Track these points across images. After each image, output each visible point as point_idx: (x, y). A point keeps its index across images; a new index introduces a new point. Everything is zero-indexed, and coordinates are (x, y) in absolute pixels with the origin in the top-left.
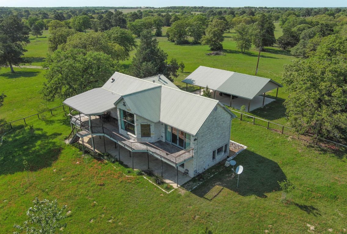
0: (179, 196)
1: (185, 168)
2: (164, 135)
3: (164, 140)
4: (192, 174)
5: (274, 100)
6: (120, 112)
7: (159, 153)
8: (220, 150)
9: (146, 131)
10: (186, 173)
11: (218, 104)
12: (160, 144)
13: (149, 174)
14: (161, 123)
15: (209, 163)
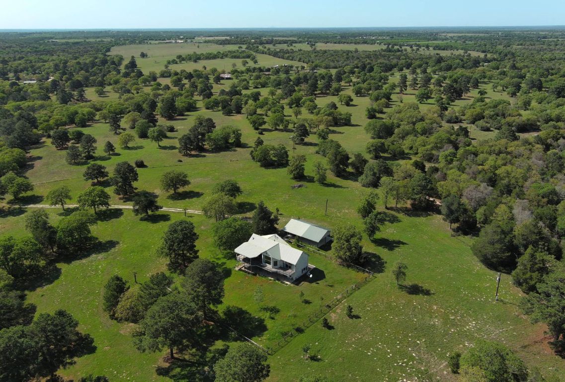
2: (282, 265)
6: (263, 256)
7: (281, 272)
8: (304, 269)
9: (275, 263)
10: (292, 279)
11: (303, 252)
12: (281, 268)
13: (278, 280)
14: (281, 260)
15: (300, 274)
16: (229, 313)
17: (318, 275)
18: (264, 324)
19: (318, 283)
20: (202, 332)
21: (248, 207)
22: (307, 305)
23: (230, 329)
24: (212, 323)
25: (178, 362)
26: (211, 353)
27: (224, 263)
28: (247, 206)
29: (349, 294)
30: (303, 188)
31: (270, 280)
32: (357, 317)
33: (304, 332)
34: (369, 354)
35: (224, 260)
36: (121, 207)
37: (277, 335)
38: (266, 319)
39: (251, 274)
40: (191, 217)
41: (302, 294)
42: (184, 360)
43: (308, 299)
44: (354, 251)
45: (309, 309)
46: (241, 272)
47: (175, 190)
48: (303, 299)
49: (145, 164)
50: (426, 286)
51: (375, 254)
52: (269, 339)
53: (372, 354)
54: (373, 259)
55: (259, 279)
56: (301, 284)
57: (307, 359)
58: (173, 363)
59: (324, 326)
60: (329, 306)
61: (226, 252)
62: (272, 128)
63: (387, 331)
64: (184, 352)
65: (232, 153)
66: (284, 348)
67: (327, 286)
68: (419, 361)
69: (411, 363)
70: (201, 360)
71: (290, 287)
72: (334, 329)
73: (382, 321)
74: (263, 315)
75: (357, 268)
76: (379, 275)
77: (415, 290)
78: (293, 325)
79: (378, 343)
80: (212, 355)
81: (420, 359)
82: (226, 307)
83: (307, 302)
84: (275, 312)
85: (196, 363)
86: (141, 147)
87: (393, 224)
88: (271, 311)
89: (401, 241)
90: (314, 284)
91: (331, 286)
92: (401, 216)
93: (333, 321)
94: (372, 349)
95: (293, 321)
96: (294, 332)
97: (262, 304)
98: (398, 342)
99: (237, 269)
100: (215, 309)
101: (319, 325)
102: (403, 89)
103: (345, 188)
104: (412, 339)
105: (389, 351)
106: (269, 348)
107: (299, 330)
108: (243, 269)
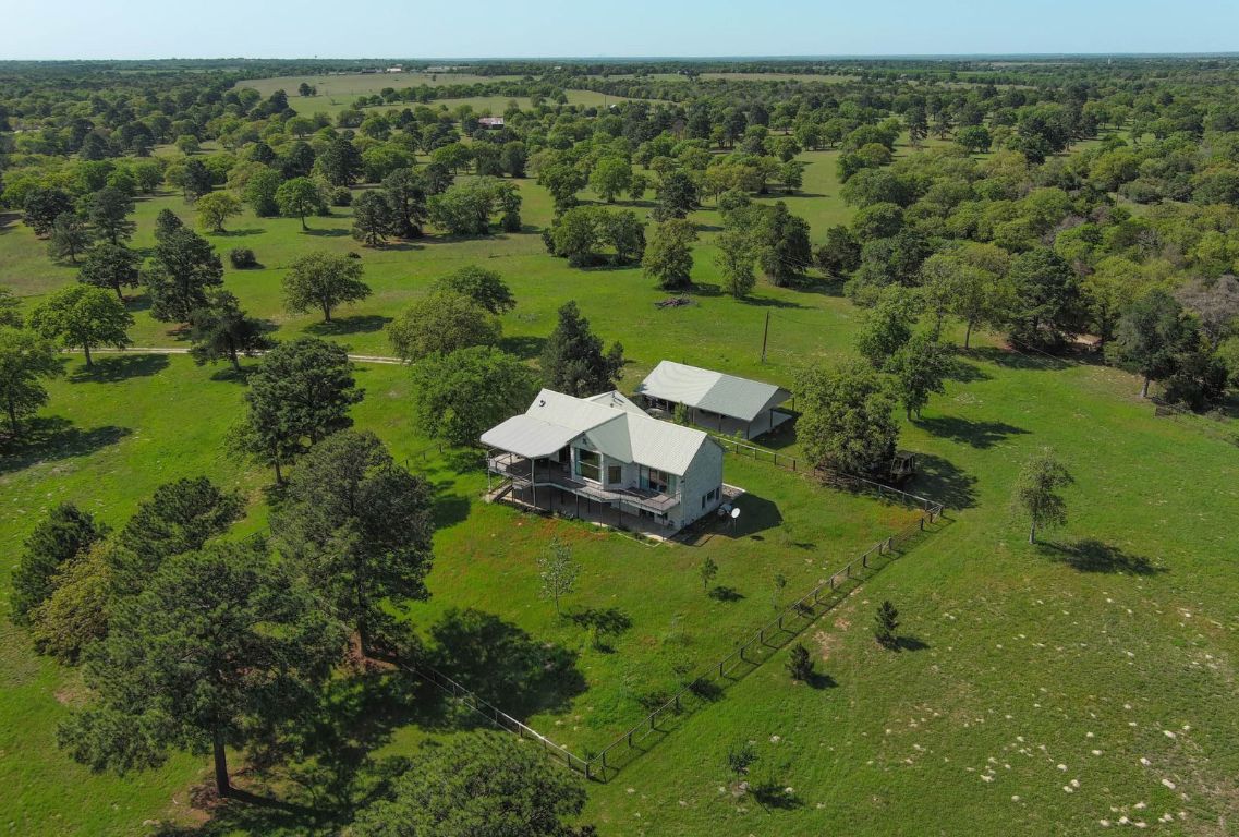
0: (668, 548)
1: (669, 519)
2: (637, 479)
3: (637, 486)
4: (678, 526)
5: (790, 417)
6: (575, 452)
7: (635, 502)
8: (710, 496)
9: (615, 474)
10: (671, 526)
11: (707, 437)
12: (633, 491)
13: (625, 529)
14: (634, 464)
15: (698, 512)
16: (451, 633)
17: (759, 515)
18: (577, 667)
19: (759, 538)
20: (350, 697)
21: (533, 346)
22: (727, 605)
23: (450, 687)
24: (391, 667)
25: (244, 807)
26: (371, 773)
27: (449, 484)
28: (528, 346)
29: (870, 570)
30: (688, 307)
31: (598, 529)
32: (915, 645)
33: (724, 696)
34: (987, 779)
35: (450, 475)
36: (165, 351)
37: (622, 706)
38: (583, 650)
39: (536, 512)
40: (363, 370)
41: (711, 568)
42: (269, 800)
43: (728, 584)
44: (876, 435)
45: (734, 619)
46: (502, 508)
47: (327, 312)
48: (713, 584)
49: (258, 261)
50: (1130, 547)
51: (935, 457)
52: (592, 723)
53: (997, 780)
54: (931, 471)
55: (561, 526)
56: (700, 542)
57: (741, 800)
58: (221, 813)
59: (797, 677)
60: (805, 609)
61: (457, 452)
62: (602, 197)
63: (1038, 694)
64: (272, 770)
65: (497, 241)
66: (651, 755)
67: (789, 544)
68: (1197, 810)
69: (1168, 817)
70: (333, 799)
71: (664, 550)
72: (833, 685)
73: (1009, 657)
74: (574, 639)
75: (885, 492)
76: (961, 515)
77: (1094, 558)
78: (680, 670)
79: (1012, 738)
80: (377, 779)
81: (1199, 801)
82: (445, 612)
83: (727, 595)
84: (616, 628)
85: (310, 812)
86: (259, 232)
87: (969, 384)
88: (600, 625)
89: (1007, 423)
90: (746, 541)
91: (806, 546)
92: (985, 366)
93: (826, 658)
94: (991, 759)
95: (683, 656)
96: (687, 697)
97: (568, 601)
98: (1090, 734)
99: (488, 498)
100: (400, 617)
101: (778, 671)
102: (919, 136)
103: (807, 308)
104: (1141, 724)
105: (1062, 766)
106: (591, 756)
107: (705, 691)
108: (509, 497)
